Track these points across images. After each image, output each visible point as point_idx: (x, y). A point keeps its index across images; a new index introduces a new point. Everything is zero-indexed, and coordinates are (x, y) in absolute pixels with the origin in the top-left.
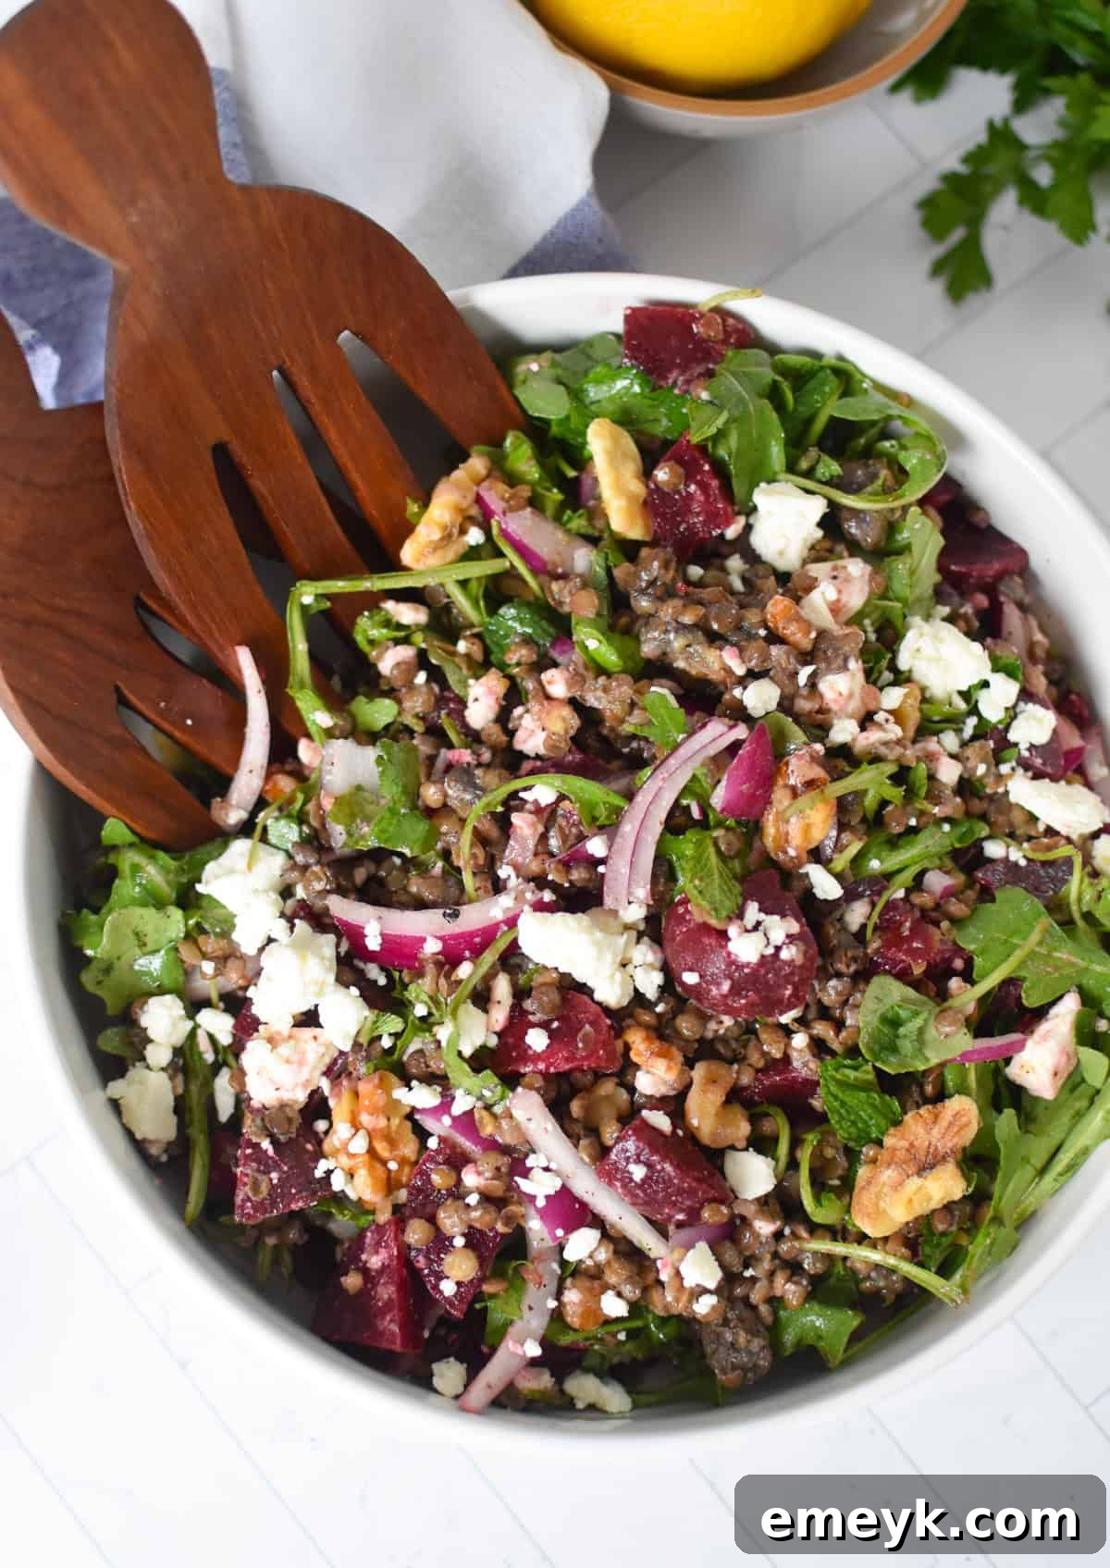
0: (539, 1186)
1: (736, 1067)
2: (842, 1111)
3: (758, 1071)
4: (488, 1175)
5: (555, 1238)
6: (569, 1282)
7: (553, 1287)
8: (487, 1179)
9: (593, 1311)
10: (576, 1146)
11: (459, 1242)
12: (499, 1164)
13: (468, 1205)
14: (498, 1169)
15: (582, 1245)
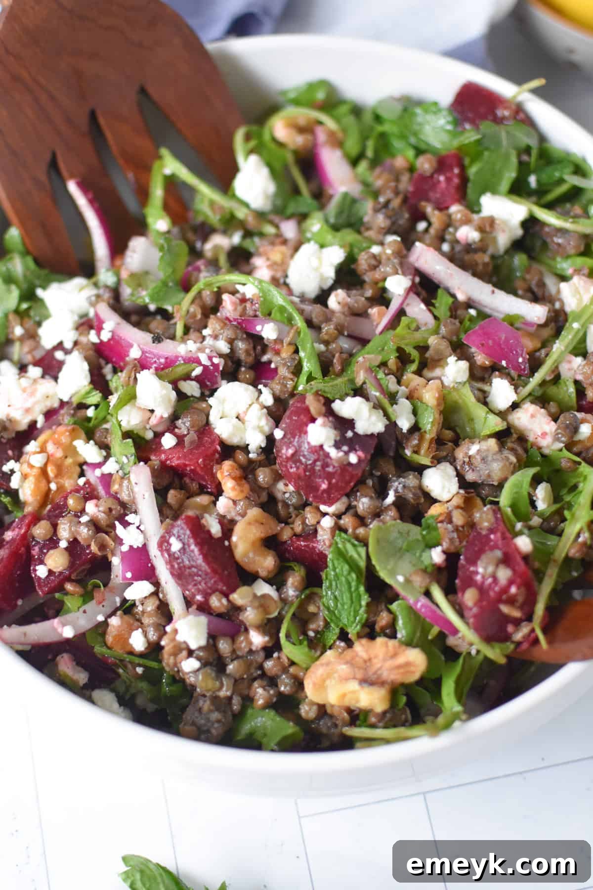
0: (130, 537)
1: (283, 525)
2: (334, 583)
3: (295, 535)
4: (101, 509)
5: (125, 578)
6: (119, 613)
7: (109, 610)
8: (99, 511)
9: (124, 639)
10: (162, 522)
11: (63, 544)
12: (113, 507)
13: (80, 522)
14: (110, 510)
15: (139, 590)
